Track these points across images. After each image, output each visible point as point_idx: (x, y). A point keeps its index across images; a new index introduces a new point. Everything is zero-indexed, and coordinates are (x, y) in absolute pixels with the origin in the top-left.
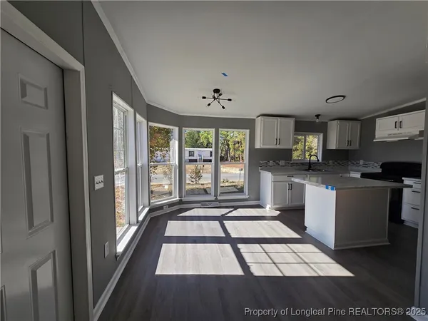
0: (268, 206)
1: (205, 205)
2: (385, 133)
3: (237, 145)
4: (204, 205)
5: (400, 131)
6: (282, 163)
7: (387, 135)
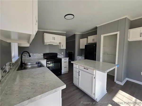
5: (54, 41)
7: (49, 42)
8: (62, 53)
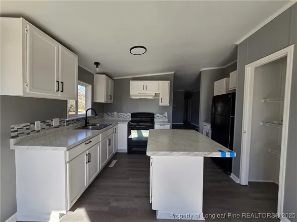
2: (137, 93)
5: (145, 92)
6: (55, 122)
8: (166, 114)
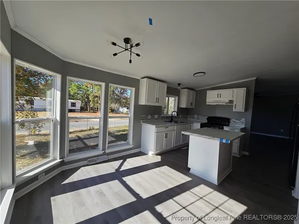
0: (151, 153)
1: (93, 160)
2: (212, 100)
3: (96, 99)
4: (92, 162)
5: (220, 99)
6: (156, 116)
7: (212, 101)
8: (243, 120)
